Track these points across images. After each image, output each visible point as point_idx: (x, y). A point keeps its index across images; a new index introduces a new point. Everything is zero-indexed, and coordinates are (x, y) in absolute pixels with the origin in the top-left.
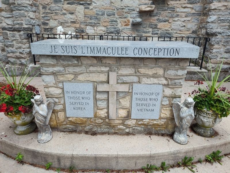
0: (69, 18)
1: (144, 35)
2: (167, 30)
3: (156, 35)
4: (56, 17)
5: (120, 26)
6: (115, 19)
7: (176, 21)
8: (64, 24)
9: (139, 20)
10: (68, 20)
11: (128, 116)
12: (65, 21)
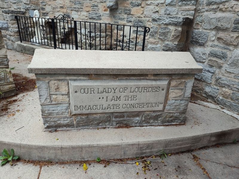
0: (58, 3)
2: (139, 17)
4: (50, 2)
5: (100, 12)
6: (96, 4)
7: (149, 5)
8: (55, 9)
10: (58, 5)
12: (56, 6)
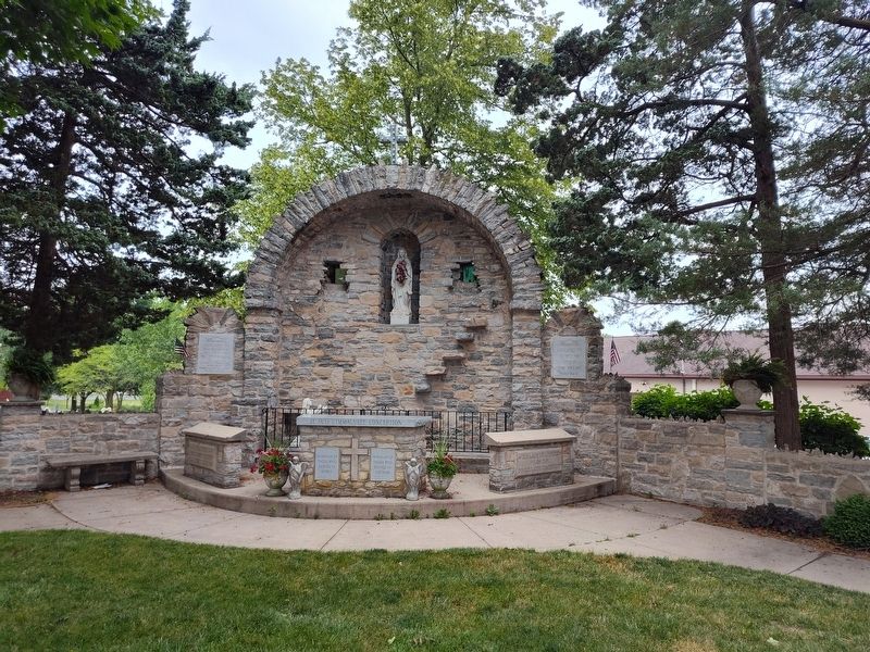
0: (319, 385)
1: (435, 408)
2: (468, 401)
3: (454, 409)
4: (301, 384)
5: (397, 395)
6: (390, 385)
7: (479, 388)
8: (313, 394)
9: (424, 386)
10: (319, 388)
11: (368, 479)
12: (314, 389)
